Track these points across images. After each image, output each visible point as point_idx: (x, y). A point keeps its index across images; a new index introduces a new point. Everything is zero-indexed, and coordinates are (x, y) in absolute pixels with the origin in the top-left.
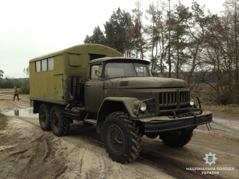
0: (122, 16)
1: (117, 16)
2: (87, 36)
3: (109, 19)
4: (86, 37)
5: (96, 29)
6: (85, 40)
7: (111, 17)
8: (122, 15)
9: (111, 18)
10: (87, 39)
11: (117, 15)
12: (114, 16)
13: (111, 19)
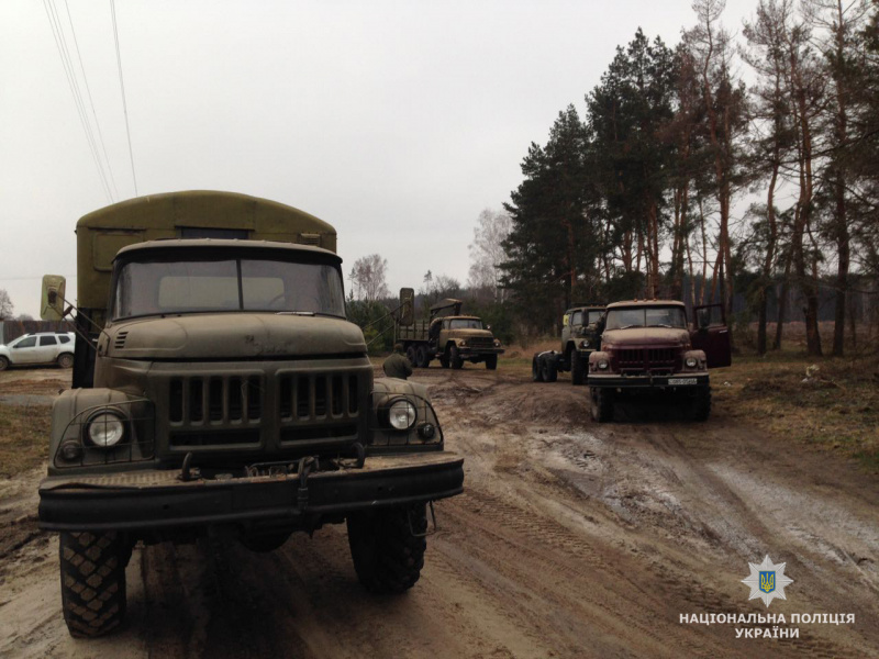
0: (654, 62)
1: (630, 64)
2: (534, 145)
3: (602, 78)
4: (530, 151)
5: (563, 120)
6: (525, 163)
7: (608, 70)
8: (651, 59)
9: (608, 74)
10: (534, 157)
11: (631, 60)
12: (619, 66)
13: (612, 77)
